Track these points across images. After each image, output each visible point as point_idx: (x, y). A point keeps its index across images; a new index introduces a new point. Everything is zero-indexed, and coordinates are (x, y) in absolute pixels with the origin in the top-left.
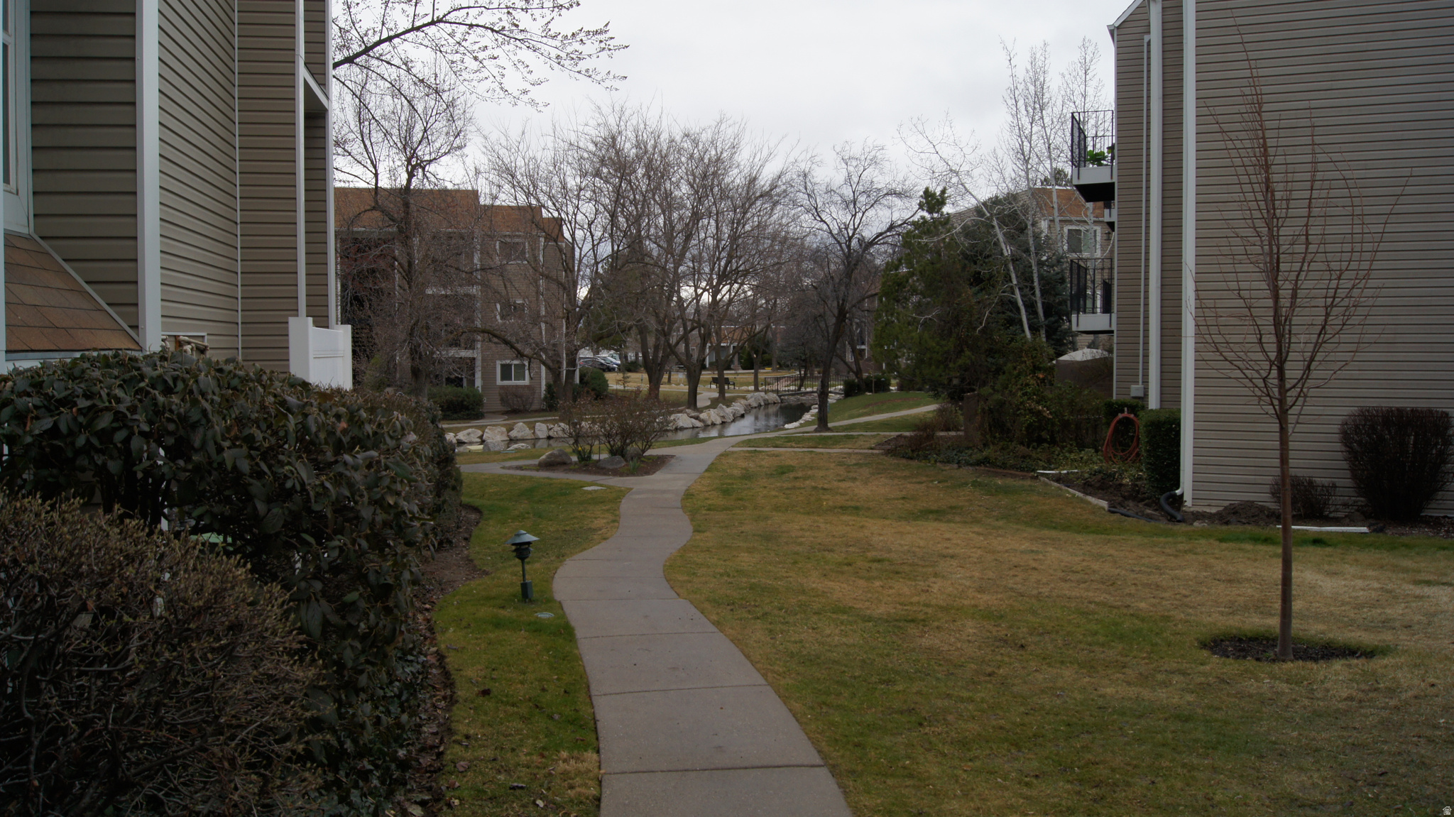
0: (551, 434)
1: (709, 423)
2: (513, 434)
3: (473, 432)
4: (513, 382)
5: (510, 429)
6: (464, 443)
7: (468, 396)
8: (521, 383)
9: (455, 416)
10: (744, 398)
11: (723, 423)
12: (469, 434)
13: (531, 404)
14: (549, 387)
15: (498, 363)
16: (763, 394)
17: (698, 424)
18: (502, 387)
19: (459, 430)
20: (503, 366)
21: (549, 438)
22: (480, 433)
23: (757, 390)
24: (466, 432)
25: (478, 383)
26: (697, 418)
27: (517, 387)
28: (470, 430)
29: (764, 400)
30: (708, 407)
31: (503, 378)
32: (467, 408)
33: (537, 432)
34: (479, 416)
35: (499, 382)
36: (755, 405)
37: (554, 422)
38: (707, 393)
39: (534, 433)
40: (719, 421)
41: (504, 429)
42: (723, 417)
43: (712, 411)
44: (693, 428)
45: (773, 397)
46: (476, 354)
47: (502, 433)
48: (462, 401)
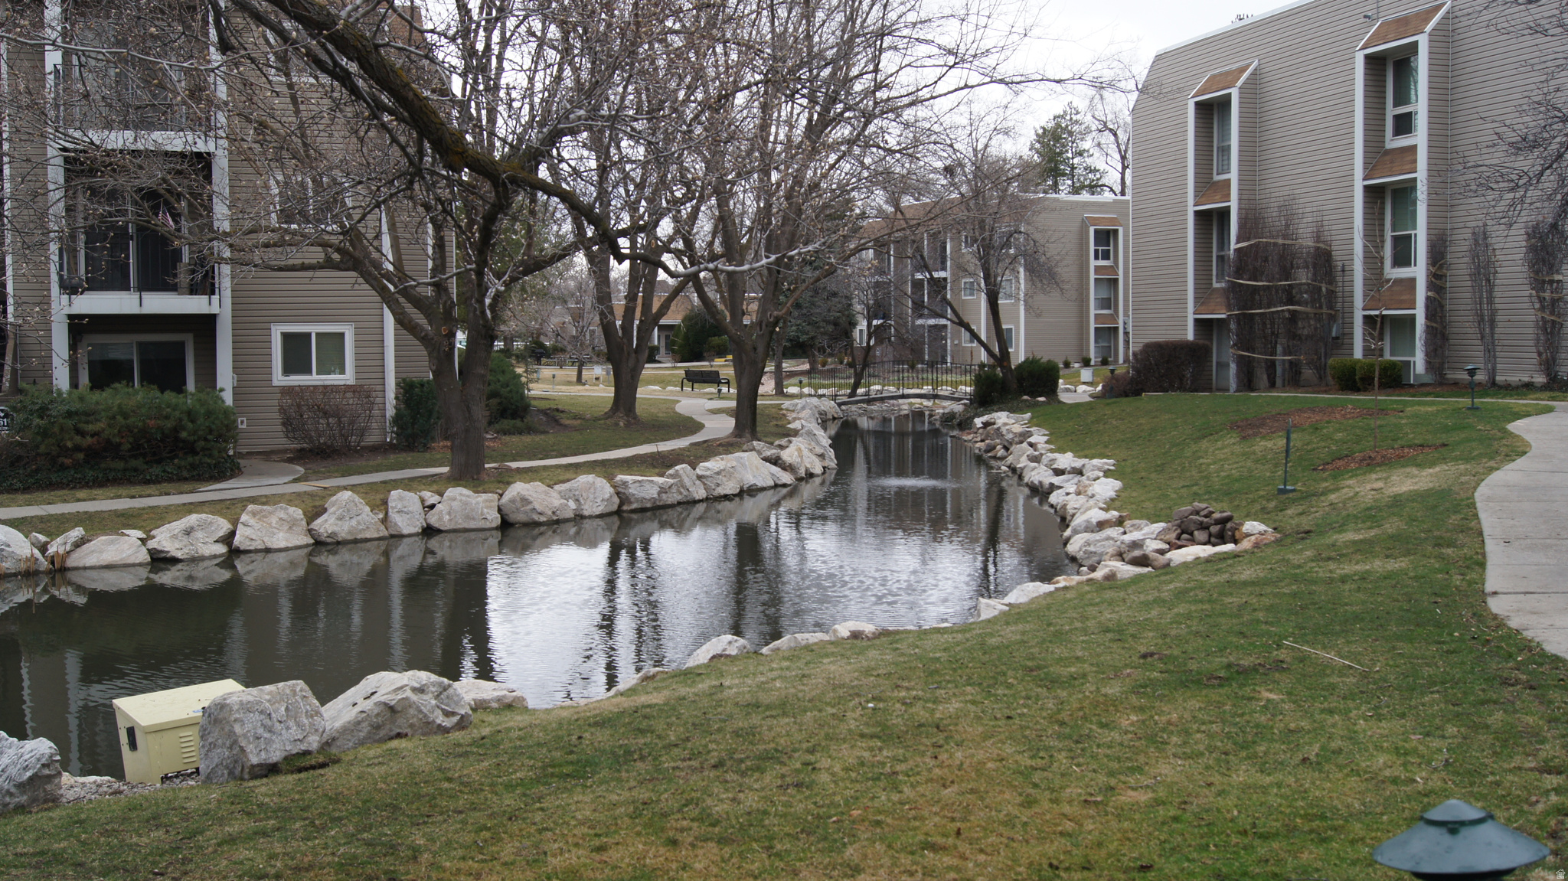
0: (433, 519)
1: (802, 472)
2: (326, 525)
3: (203, 526)
4: (314, 379)
5: (315, 512)
6: (174, 561)
7: (191, 415)
8: (334, 379)
9: (156, 470)
11: (825, 471)
12: (188, 532)
13: (362, 432)
14: (408, 390)
15: (277, 332)
16: (815, 401)
17: (786, 478)
18: (287, 391)
19: (161, 516)
20: (287, 337)
21: (429, 531)
22: (223, 526)
24: (178, 526)
25: (225, 377)
26: (775, 461)
27: (327, 389)
28: (193, 519)
31: (288, 370)
32: (190, 449)
33: (394, 517)
34: (224, 469)
35: (279, 378)
37: (438, 484)
39: (385, 521)
40: (818, 467)
41: (297, 513)
42: (822, 456)
44: (776, 486)
45: (829, 407)
46: (218, 305)
47: (292, 525)
48: (176, 430)
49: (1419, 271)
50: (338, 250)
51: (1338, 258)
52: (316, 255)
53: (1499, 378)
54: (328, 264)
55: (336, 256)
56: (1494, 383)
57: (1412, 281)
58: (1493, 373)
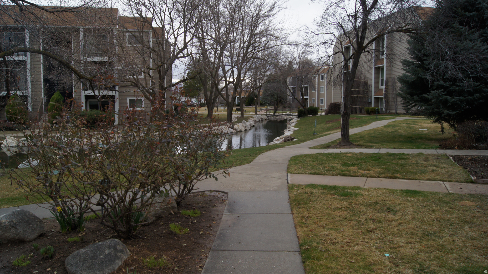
1: (239, 130)
8: (140, 109)
10: (252, 117)
11: (246, 130)
15: (128, 99)
16: (260, 116)
17: (233, 131)
20: (130, 100)
23: (256, 114)
26: (232, 128)
29: (261, 118)
30: (237, 122)
35: (128, 109)
36: (257, 120)
38: (235, 115)
40: (243, 129)
42: (245, 127)
43: (240, 124)
44: (232, 133)
45: (264, 117)
46: (115, 93)
49: (384, 87)
50: (134, 83)
51: (369, 84)
52: (129, 84)
53: (398, 112)
54: (131, 85)
55: (133, 84)
56: (397, 113)
57: (383, 89)
58: (396, 110)
